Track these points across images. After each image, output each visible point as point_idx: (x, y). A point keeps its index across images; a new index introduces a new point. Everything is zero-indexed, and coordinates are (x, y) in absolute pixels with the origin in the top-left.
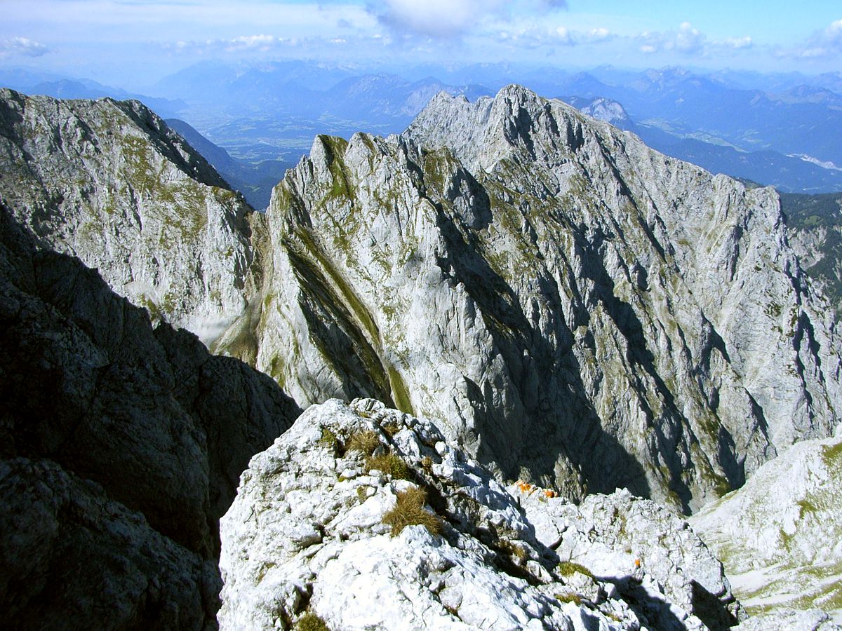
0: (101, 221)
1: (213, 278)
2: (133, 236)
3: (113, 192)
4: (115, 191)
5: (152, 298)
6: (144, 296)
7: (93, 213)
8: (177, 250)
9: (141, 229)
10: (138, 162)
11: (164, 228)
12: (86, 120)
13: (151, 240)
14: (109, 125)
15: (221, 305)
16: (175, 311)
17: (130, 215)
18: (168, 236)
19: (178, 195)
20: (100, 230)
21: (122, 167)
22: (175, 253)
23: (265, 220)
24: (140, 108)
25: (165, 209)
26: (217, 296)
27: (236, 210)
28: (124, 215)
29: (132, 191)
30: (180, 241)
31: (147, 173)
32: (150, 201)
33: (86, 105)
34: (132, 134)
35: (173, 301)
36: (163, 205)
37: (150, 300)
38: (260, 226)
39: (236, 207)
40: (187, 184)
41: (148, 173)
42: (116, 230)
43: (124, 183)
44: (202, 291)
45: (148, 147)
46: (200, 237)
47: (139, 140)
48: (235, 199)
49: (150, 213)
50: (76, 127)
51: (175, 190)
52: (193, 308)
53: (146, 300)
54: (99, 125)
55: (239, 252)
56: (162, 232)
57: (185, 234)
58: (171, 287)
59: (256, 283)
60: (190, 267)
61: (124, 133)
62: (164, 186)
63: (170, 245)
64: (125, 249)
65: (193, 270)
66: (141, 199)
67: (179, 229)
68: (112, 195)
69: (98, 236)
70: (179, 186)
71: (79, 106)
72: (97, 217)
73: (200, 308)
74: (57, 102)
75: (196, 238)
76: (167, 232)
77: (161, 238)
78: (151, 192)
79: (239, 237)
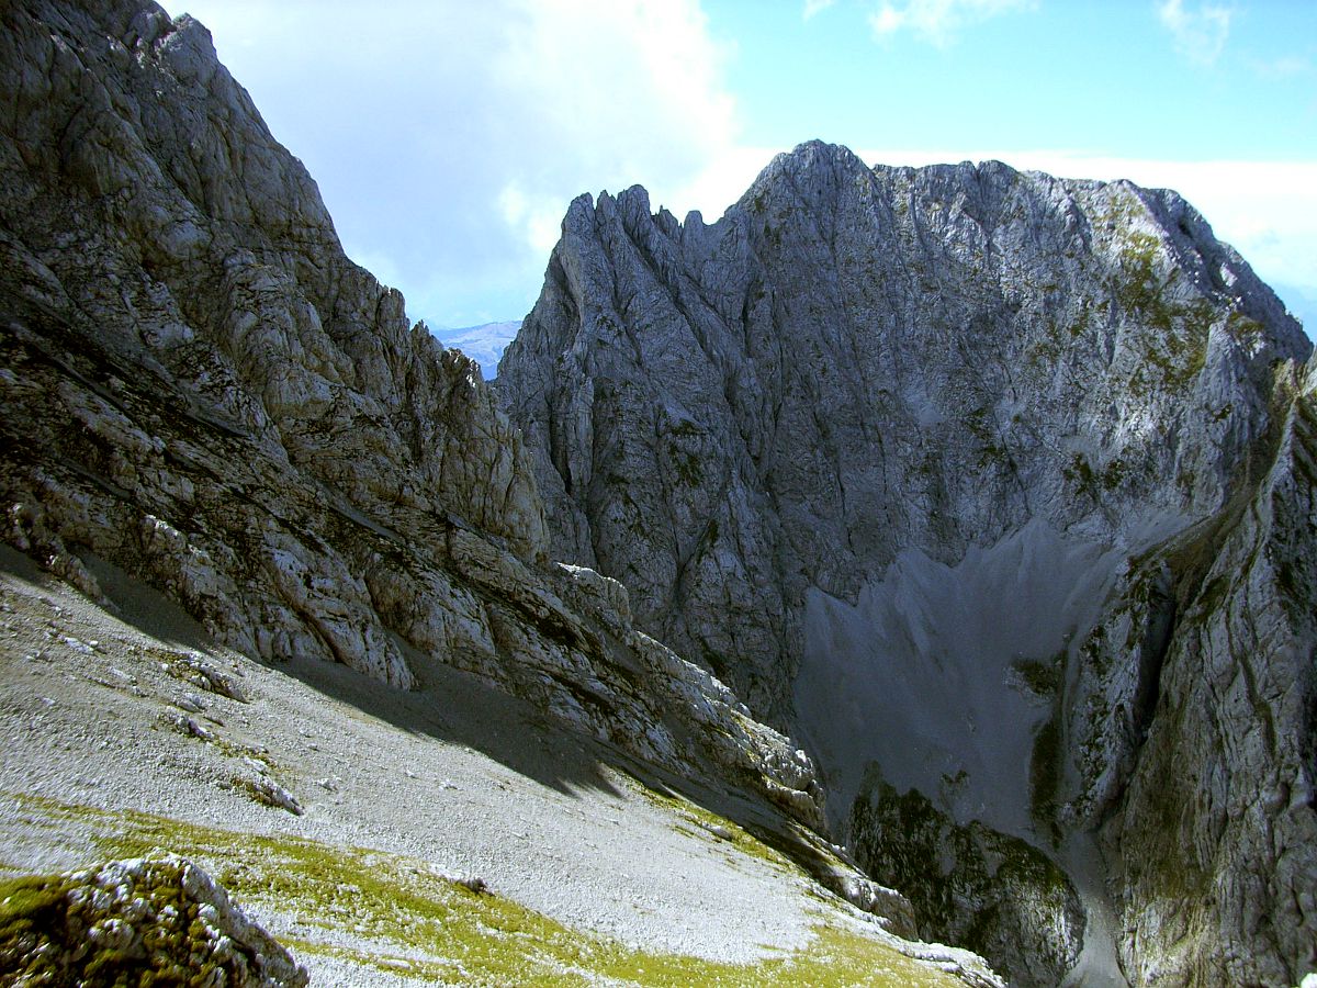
0: (1059, 343)
1: (1188, 450)
2: (1096, 371)
3: (1088, 306)
4: (1091, 304)
5: (1090, 463)
6: (1080, 457)
7: (1052, 332)
8: (1149, 400)
9: (1111, 363)
10: (1139, 268)
11: (1142, 366)
12: (1084, 207)
13: (1118, 379)
14: (1115, 215)
15: (1189, 495)
16: (1117, 489)
17: (1101, 342)
18: (1144, 377)
19: (1179, 320)
20: (1054, 356)
21: (1114, 274)
22: (1146, 403)
23: (1301, 373)
24: (1175, 201)
25: (1153, 339)
26: (1186, 480)
27: (1257, 351)
28: (1093, 340)
29: (1115, 308)
30: (1158, 387)
31: (1144, 285)
32: (1135, 325)
33: (1091, 185)
34: (1143, 231)
35: (1119, 472)
36: (1152, 332)
37: (1086, 464)
38: (1289, 382)
39: (1259, 346)
40: (1197, 305)
41: (1147, 285)
42: (1075, 358)
43: (1108, 295)
44: (1168, 470)
45: (1158, 248)
46: (1189, 386)
47: (1149, 239)
48: (1260, 335)
49: (1131, 341)
50: (1067, 213)
51: (1177, 312)
52: (1146, 491)
53: (1082, 462)
54: (1100, 214)
55: (1239, 414)
56: (1138, 370)
57: (1168, 377)
58: (1124, 451)
59: (1252, 469)
60: (1159, 428)
61: (1132, 229)
62: (1163, 305)
63: (1141, 390)
64: (1080, 387)
65: (1162, 433)
66: (1123, 321)
67: (1162, 370)
68: (1086, 309)
69: (1048, 363)
70: (1184, 308)
71: (1082, 188)
72: (1056, 337)
73: (1158, 494)
74: (1053, 181)
75: (1183, 387)
76: (1145, 371)
77: (1133, 379)
78: (1143, 312)
79: (1246, 392)
